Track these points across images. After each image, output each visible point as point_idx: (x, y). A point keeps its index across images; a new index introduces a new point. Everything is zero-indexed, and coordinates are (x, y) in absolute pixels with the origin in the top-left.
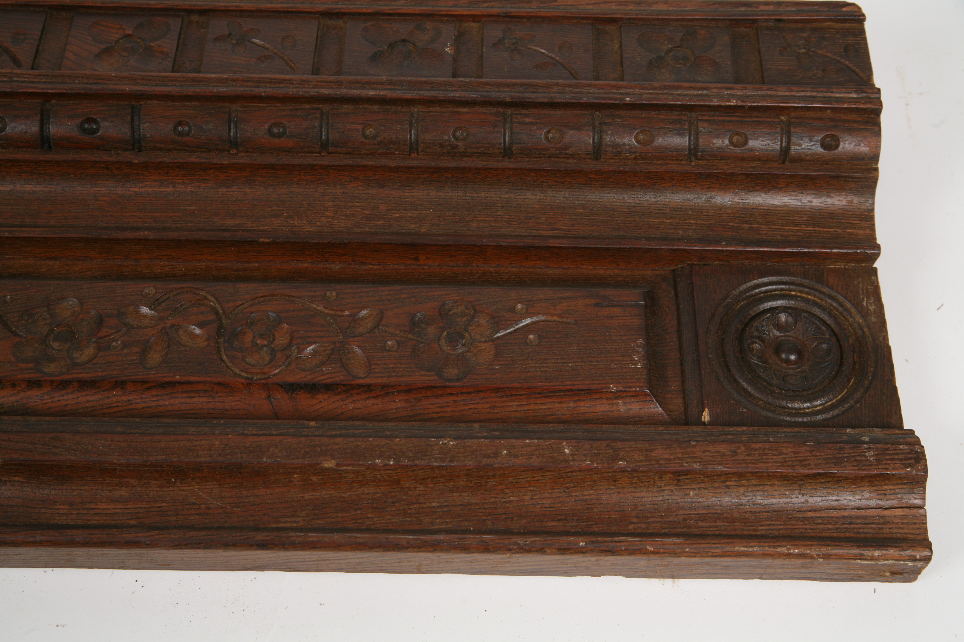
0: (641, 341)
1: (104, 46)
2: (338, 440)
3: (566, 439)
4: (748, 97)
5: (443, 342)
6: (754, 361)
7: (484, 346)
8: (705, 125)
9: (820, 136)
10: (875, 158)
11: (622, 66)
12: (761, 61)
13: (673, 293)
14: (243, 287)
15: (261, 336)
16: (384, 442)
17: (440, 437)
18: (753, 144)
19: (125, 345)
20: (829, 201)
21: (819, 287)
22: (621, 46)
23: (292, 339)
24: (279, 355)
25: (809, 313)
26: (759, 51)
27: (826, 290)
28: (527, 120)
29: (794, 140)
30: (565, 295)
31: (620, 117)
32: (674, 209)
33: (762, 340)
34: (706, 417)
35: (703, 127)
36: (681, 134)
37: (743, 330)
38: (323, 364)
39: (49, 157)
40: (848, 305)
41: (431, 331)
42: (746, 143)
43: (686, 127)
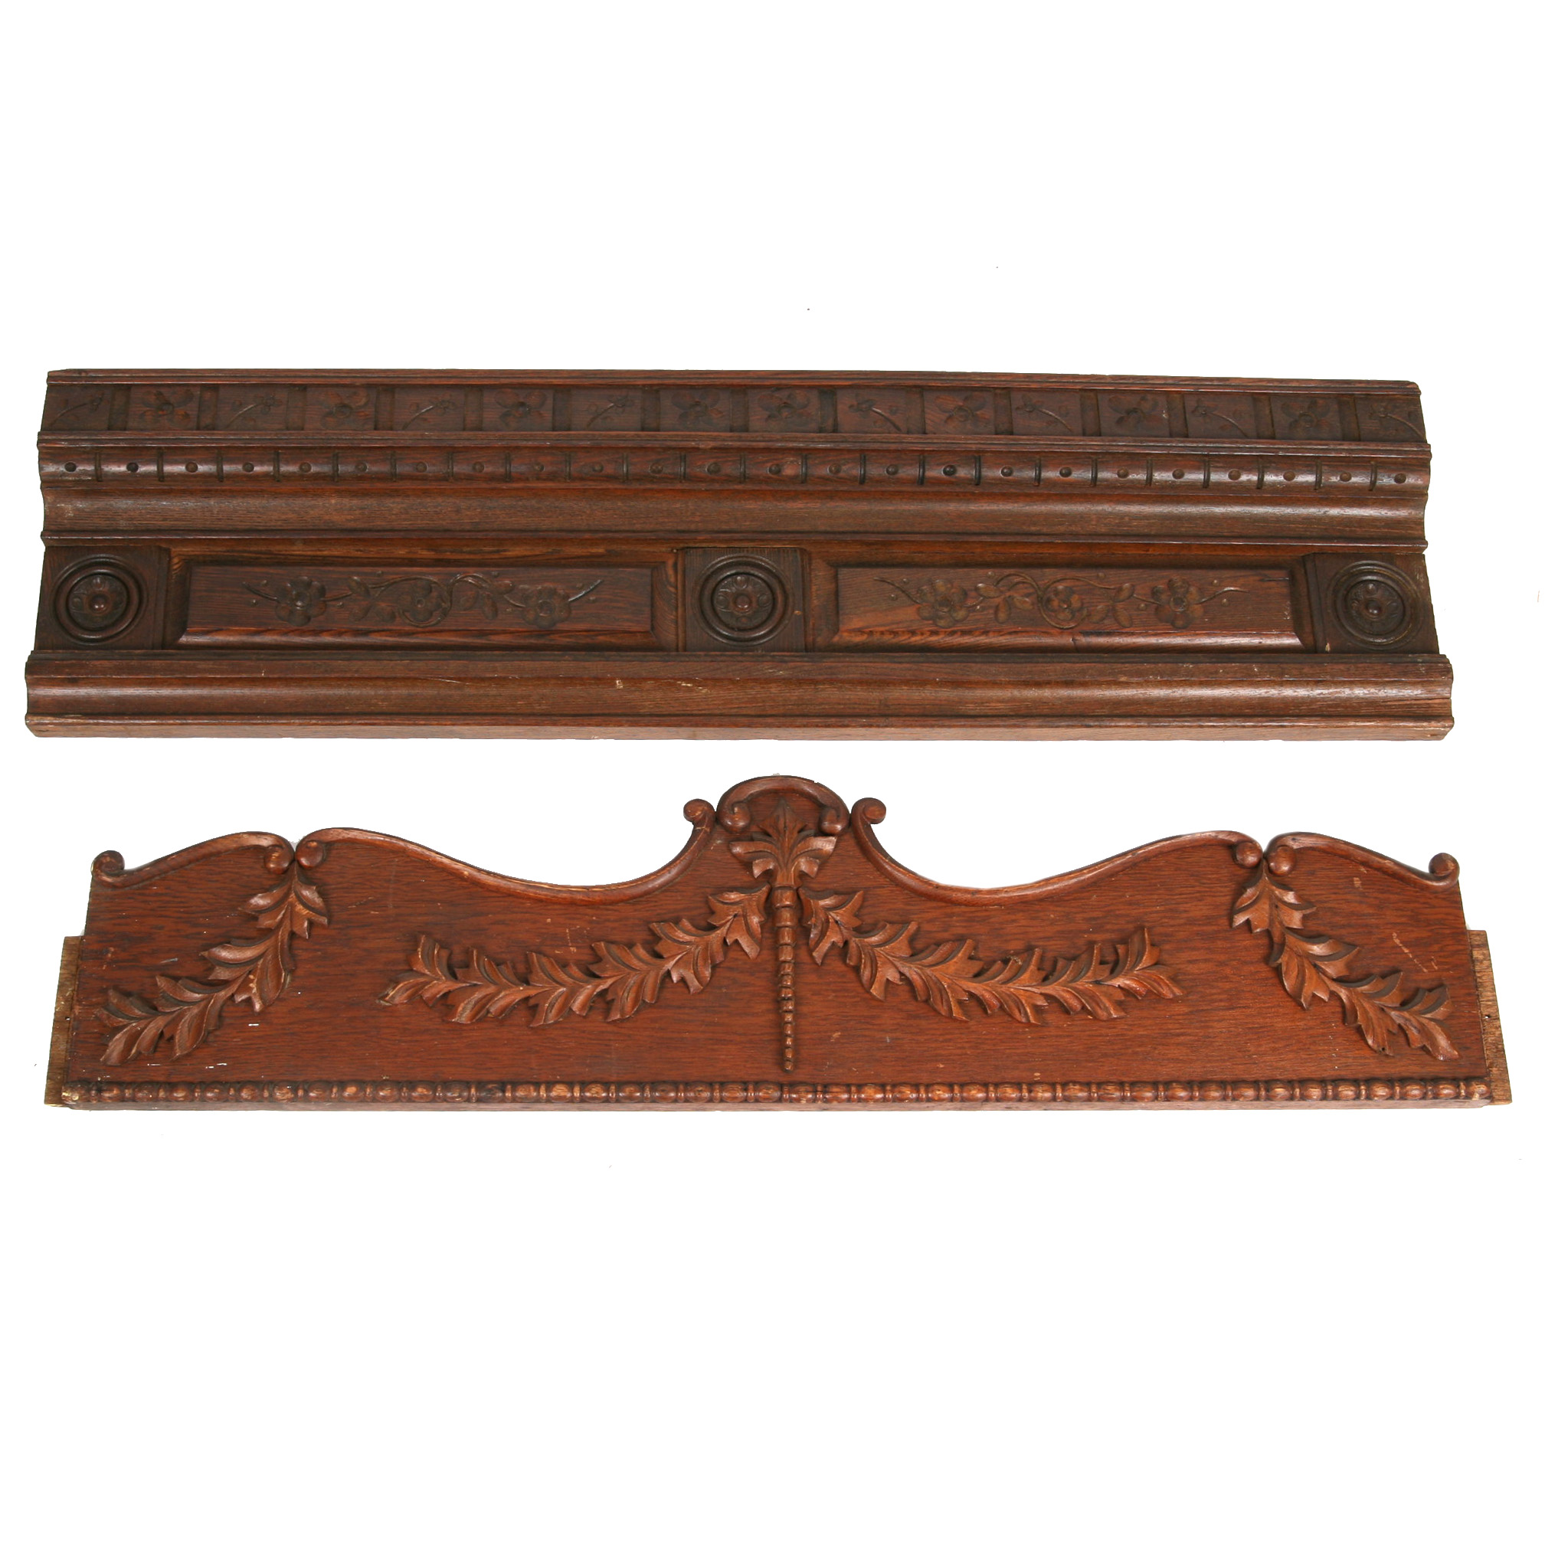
0: (1289, 602)
1: (947, 415)
2: (1127, 665)
3: (1255, 663)
4: (1352, 450)
5: (1172, 604)
6: (1354, 613)
7: (1196, 607)
8: (1326, 468)
9: (1394, 475)
10: (1427, 487)
11: (1273, 426)
12: (1358, 423)
13: (1303, 571)
14: (1047, 571)
15: (1064, 602)
16: (1153, 666)
17: (1183, 663)
18: (1353, 479)
19: (983, 609)
20: (1398, 513)
21: (1390, 566)
22: (1271, 412)
23: (1082, 604)
24: (1077, 614)
25: (1385, 584)
26: (1356, 415)
27: (1395, 569)
28: (1218, 465)
29: (1379, 477)
30: (1242, 574)
31: (1274, 463)
32: (1304, 519)
33: (1358, 601)
34: (1328, 647)
35: (1325, 468)
36: (1310, 472)
37: (1347, 594)
38: (1104, 619)
39: (923, 489)
40: (1408, 578)
41: (1164, 597)
42: (1350, 479)
43: (1315, 469)
